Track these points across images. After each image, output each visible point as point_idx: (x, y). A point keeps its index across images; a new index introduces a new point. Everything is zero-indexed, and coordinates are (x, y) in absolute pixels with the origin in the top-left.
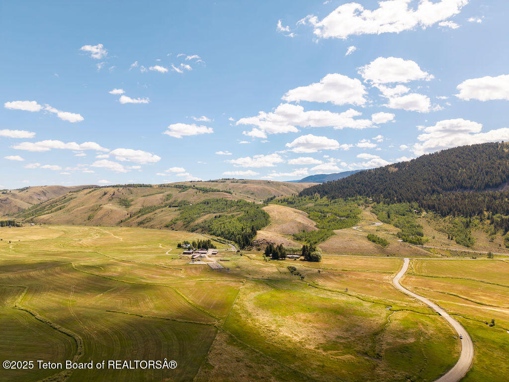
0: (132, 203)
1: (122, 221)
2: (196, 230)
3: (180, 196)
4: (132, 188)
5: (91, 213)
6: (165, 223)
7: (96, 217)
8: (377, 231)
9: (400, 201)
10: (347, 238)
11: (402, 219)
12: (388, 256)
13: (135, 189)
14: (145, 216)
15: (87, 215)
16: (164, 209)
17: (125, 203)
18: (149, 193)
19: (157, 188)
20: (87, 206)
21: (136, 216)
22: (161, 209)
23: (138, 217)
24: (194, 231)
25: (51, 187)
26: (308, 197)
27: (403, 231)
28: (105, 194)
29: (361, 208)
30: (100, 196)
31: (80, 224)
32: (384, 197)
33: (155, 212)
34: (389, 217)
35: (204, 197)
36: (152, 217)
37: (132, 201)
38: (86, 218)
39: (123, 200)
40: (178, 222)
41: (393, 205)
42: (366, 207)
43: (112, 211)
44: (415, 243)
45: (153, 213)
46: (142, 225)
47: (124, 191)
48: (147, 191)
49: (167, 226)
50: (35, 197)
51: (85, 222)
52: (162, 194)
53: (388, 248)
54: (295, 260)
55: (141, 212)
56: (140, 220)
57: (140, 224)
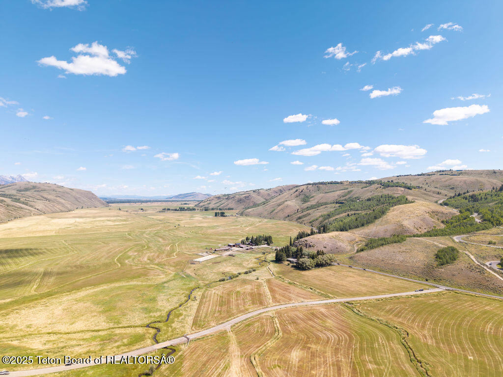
0: (311, 199)
4: (321, 186)
5: (276, 208)
7: (275, 211)
10: (403, 249)
12: (426, 280)
13: (324, 186)
15: (272, 210)
16: (329, 205)
17: (305, 199)
19: (347, 185)
22: (326, 206)
23: (302, 212)
28: (297, 191)
33: (318, 208)
35: (378, 193)
36: (311, 213)
37: (313, 197)
39: (307, 197)
40: (320, 219)
43: (288, 206)
47: (312, 188)
51: (267, 215)
52: (344, 191)
55: (309, 208)
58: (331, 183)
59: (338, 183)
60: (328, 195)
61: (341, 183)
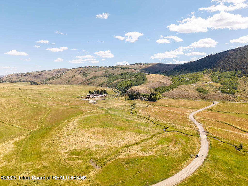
0: (89, 75)
1: (81, 83)
2: (111, 86)
3: (111, 71)
4: (90, 68)
5: (70, 79)
6: (99, 84)
7: (71, 81)
8: (206, 86)
9: (230, 70)
10: (183, 90)
11: (227, 80)
12: (205, 100)
13: (92, 68)
14: (92, 80)
15: (68, 80)
16: (102, 77)
17: (86, 75)
18: (98, 70)
19: (103, 68)
20: (69, 76)
21: (88, 81)
22: (100, 78)
23: (89, 81)
24: (110, 87)
25: (62, 69)
26: (177, 70)
27: (224, 86)
28: (78, 70)
29: (203, 75)
30: (76, 72)
31: (64, 84)
32: (221, 68)
33: (97, 79)
34: (219, 79)
35: (122, 71)
36: (95, 81)
37: (89, 73)
38: (67, 81)
39: (85, 73)
40: (105, 83)
41: (225, 73)
42: (207, 74)
43: (78, 78)
44: (228, 93)
45: (96, 79)
46: (90, 85)
47: (86, 69)
48: (98, 69)
49: (99, 85)
50: (55, 74)
51: (66, 83)
52: (104, 71)
53: (207, 96)
54: (143, 100)
55: (91, 79)
56: (89, 82)
57: (89, 84)
58: (95, 67)
59: (98, 67)
60: (97, 72)
61: (100, 67)
